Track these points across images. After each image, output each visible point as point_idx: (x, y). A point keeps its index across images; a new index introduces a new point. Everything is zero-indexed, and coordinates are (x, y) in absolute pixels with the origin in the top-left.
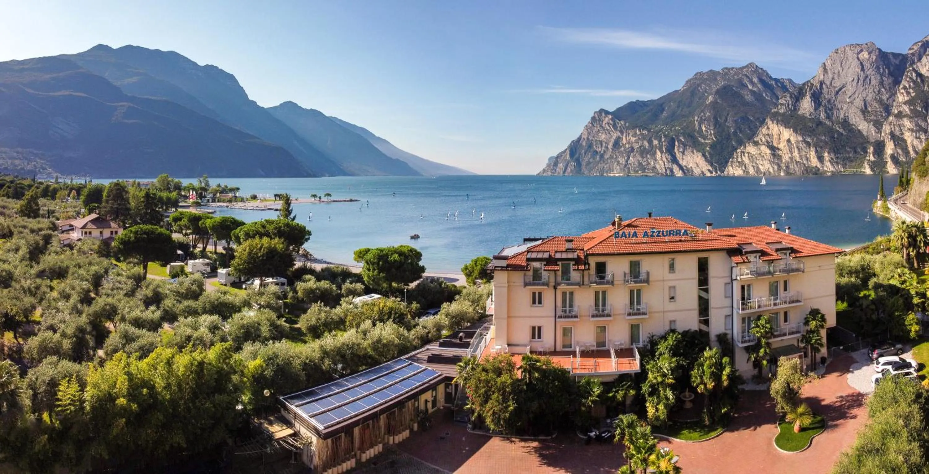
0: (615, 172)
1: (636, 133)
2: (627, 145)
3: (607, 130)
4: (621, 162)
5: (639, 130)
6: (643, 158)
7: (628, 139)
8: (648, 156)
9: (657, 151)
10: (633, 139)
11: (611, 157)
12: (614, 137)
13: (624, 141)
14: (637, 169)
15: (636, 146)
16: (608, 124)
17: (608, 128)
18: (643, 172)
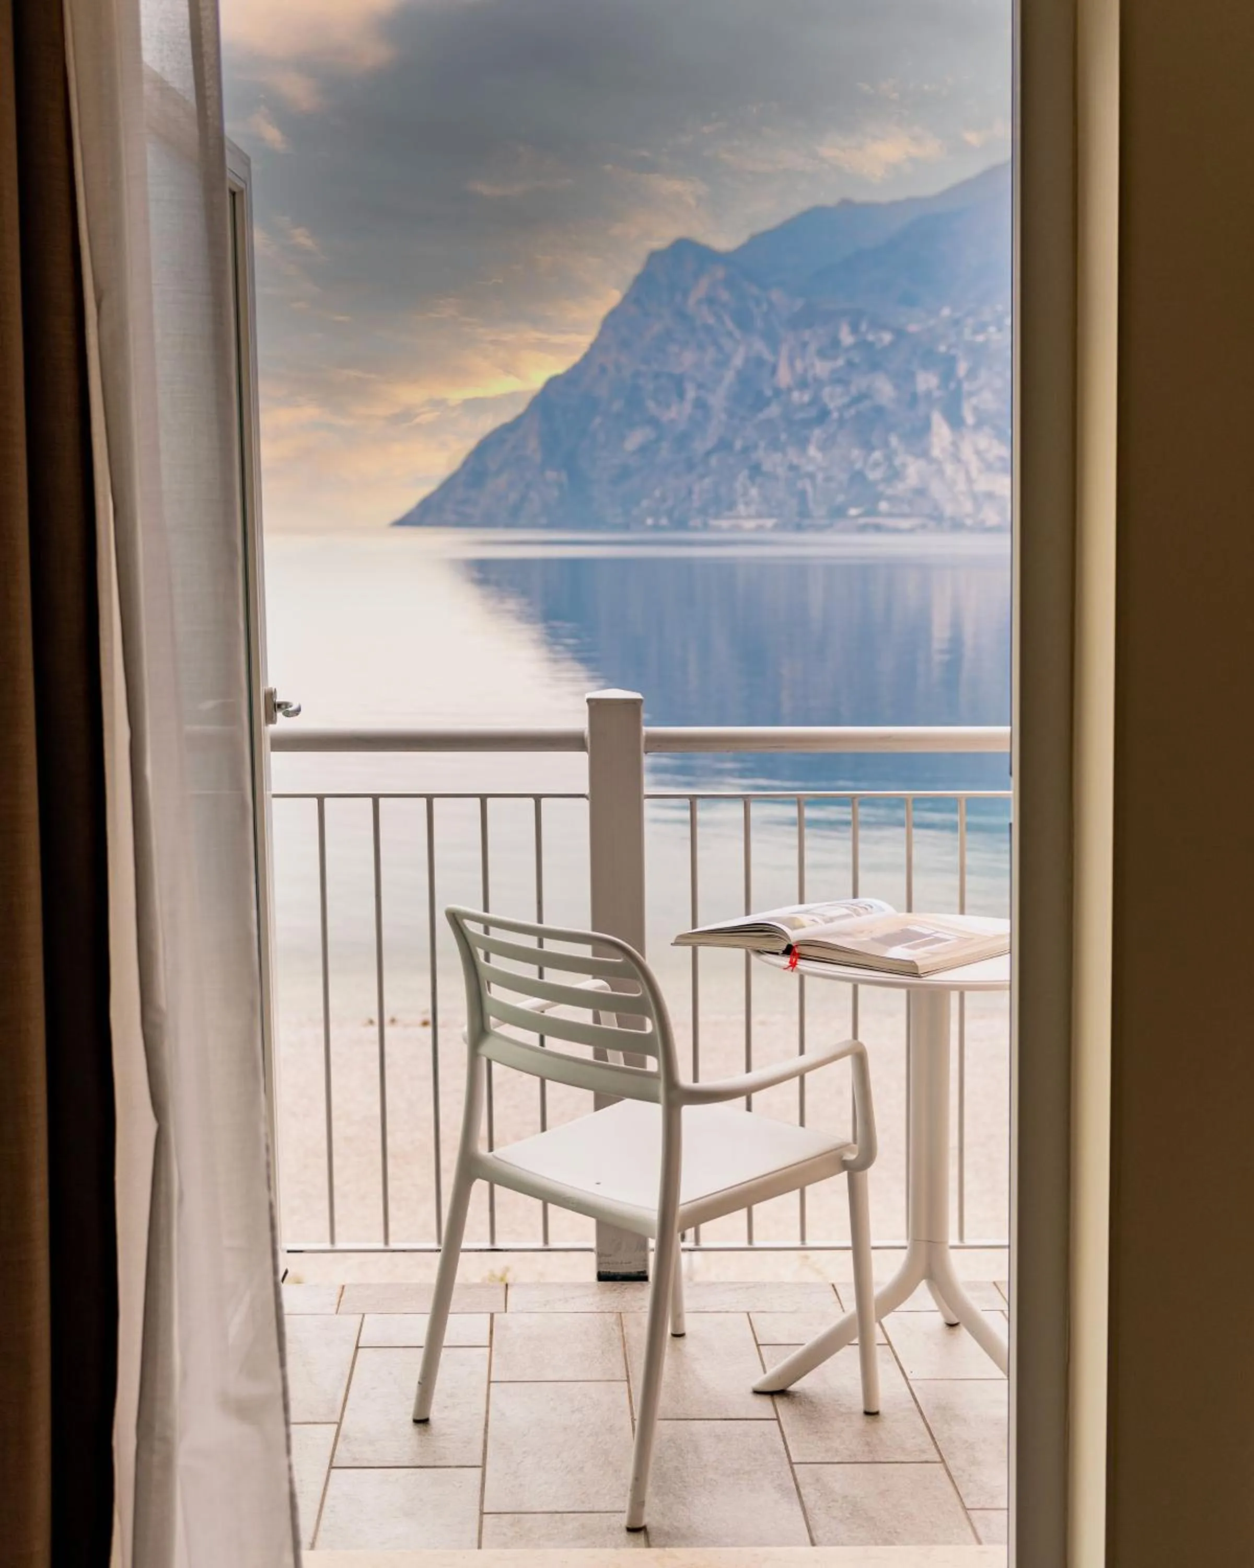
0: (741, 508)
1: (835, 342)
2: (796, 395)
3: (708, 329)
4: (767, 467)
5: (855, 329)
6: (869, 447)
7: (799, 365)
8: (894, 441)
9: (937, 419)
10: (822, 368)
11: (724, 445)
12: (738, 361)
13: (784, 377)
14: (841, 498)
15: (834, 398)
16: (711, 301)
17: (711, 321)
18: (866, 514)
